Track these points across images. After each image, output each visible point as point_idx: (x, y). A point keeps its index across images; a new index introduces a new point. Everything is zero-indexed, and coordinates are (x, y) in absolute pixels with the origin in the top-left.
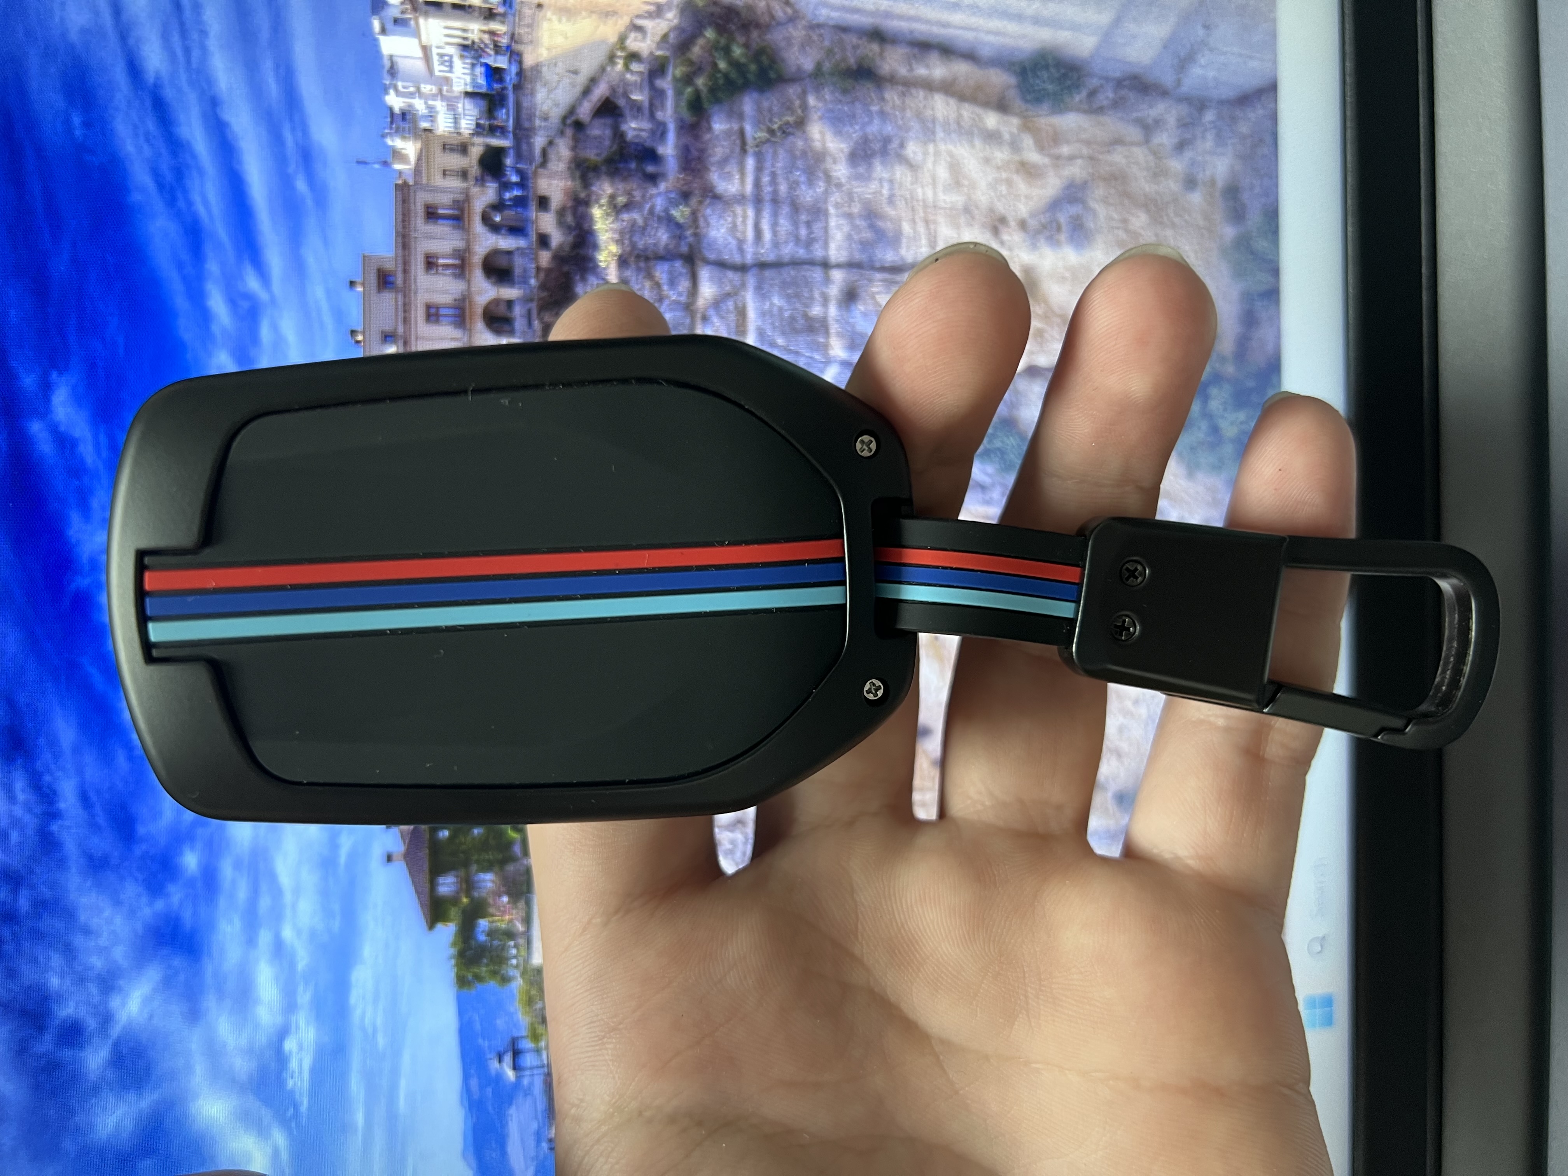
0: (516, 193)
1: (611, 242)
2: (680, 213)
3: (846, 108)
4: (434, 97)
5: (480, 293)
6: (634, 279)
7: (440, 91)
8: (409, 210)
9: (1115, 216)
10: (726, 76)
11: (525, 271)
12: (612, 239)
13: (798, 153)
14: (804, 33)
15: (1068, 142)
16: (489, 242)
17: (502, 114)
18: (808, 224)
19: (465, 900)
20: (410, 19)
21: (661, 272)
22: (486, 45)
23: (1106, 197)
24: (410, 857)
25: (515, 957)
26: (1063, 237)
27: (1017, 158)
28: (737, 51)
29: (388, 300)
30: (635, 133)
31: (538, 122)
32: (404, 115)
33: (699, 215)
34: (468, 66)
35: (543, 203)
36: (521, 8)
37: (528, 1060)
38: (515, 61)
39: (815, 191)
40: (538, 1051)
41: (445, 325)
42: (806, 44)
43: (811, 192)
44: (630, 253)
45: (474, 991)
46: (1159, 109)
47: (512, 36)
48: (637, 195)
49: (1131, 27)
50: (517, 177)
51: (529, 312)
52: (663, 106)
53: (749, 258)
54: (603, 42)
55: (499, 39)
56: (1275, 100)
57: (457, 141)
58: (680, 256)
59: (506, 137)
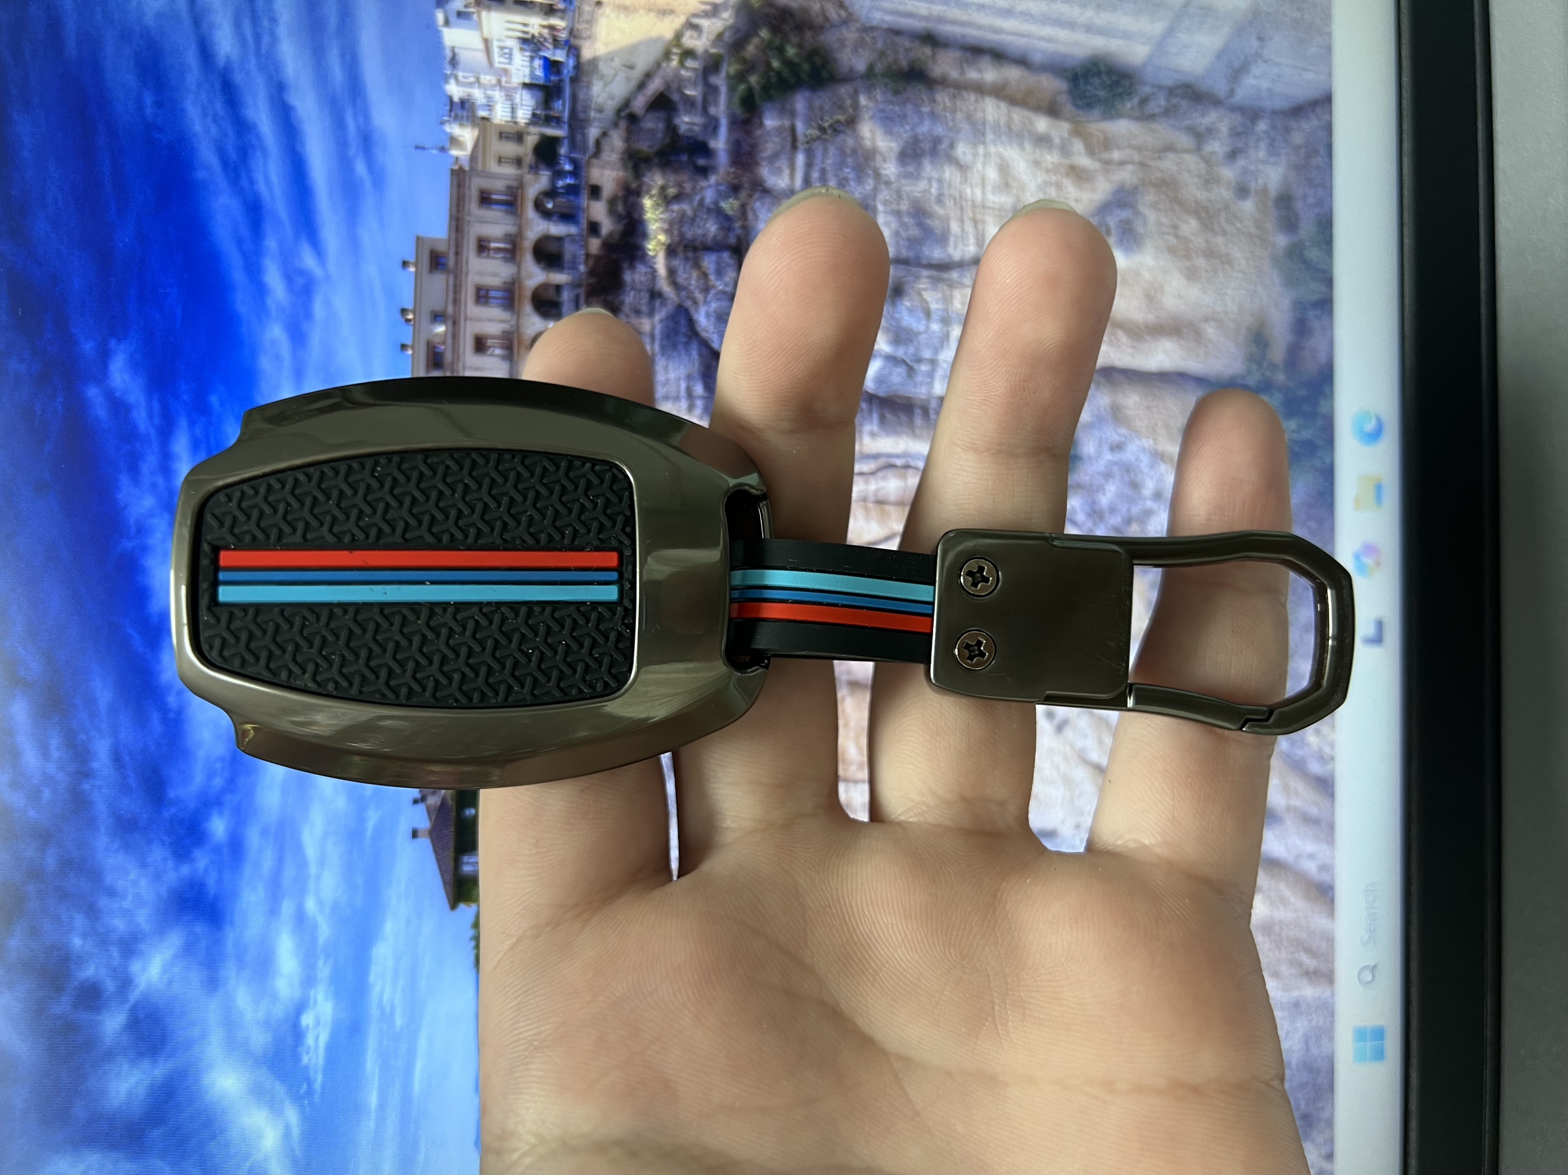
0: (569, 181)
1: (660, 232)
2: (729, 205)
3: (897, 108)
4: (493, 87)
5: (530, 277)
6: (681, 268)
7: (499, 82)
8: (464, 195)
9: (1165, 221)
10: (779, 74)
11: (575, 257)
12: (661, 229)
13: (848, 151)
14: (857, 35)
15: (1119, 148)
16: (540, 228)
17: (558, 105)
20: (473, 13)
21: (709, 262)
22: (545, 40)
23: (1157, 203)
24: (435, 834)
27: (1066, 161)
28: (791, 51)
29: (439, 282)
30: (688, 127)
31: (592, 114)
32: (463, 103)
33: (748, 208)
34: (527, 59)
35: (595, 191)
36: (581, 4)
38: (574, 55)
39: (865, 189)
41: (493, 307)
42: (860, 44)
43: (860, 189)
44: (679, 244)
46: (1211, 117)
47: (572, 32)
48: (688, 187)
49: (1183, 37)
50: (570, 165)
51: (577, 296)
52: (716, 103)
54: (659, 39)
55: (559, 34)
56: (1330, 112)
57: (513, 130)
58: (728, 248)
59: (561, 128)
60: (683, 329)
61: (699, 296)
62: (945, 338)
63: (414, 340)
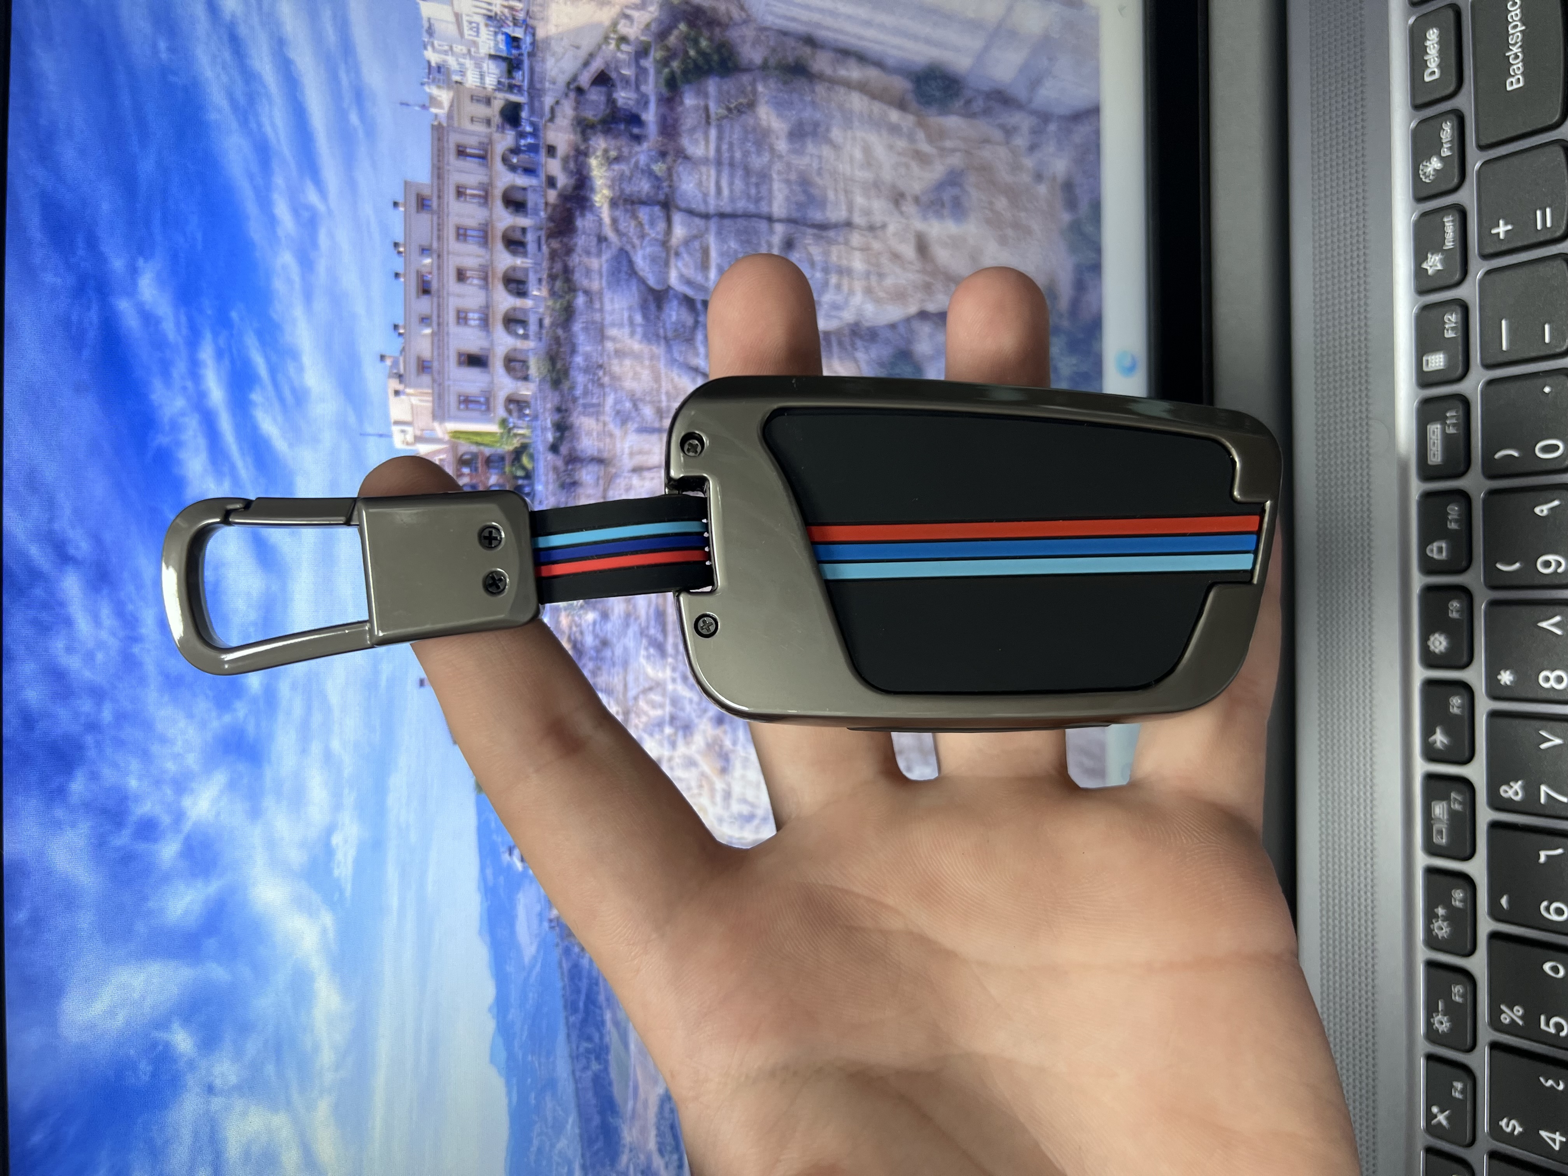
0: (530, 140)
1: (604, 187)
2: (659, 168)
3: (786, 96)
4: (464, 56)
5: (500, 220)
6: (622, 218)
7: (469, 51)
8: (443, 147)
9: (984, 198)
10: (695, 61)
11: (536, 204)
12: (605, 185)
13: (749, 129)
14: (754, 33)
15: (950, 138)
16: (507, 179)
17: (518, 75)
18: (757, 185)
21: (644, 213)
22: (506, 18)
23: (978, 184)
26: (946, 212)
27: (912, 147)
28: (704, 43)
29: (425, 220)
30: (624, 101)
31: (547, 85)
32: (439, 68)
33: (674, 171)
34: (492, 34)
35: (551, 151)
38: (530, 33)
39: (762, 160)
41: (471, 244)
42: (756, 42)
43: (759, 161)
44: (619, 197)
46: (1016, 118)
47: (528, 13)
48: (626, 151)
49: (996, 53)
50: (530, 127)
51: (539, 238)
52: (646, 82)
53: (712, 209)
54: (599, 24)
55: (517, 14)
56: (1098, 120)
57: (482, 94)
58: (658, 203)
59: (522, 95)
60: (625, 268)
61: (636, 241)
62: (826, 284)
63: (405, 270)
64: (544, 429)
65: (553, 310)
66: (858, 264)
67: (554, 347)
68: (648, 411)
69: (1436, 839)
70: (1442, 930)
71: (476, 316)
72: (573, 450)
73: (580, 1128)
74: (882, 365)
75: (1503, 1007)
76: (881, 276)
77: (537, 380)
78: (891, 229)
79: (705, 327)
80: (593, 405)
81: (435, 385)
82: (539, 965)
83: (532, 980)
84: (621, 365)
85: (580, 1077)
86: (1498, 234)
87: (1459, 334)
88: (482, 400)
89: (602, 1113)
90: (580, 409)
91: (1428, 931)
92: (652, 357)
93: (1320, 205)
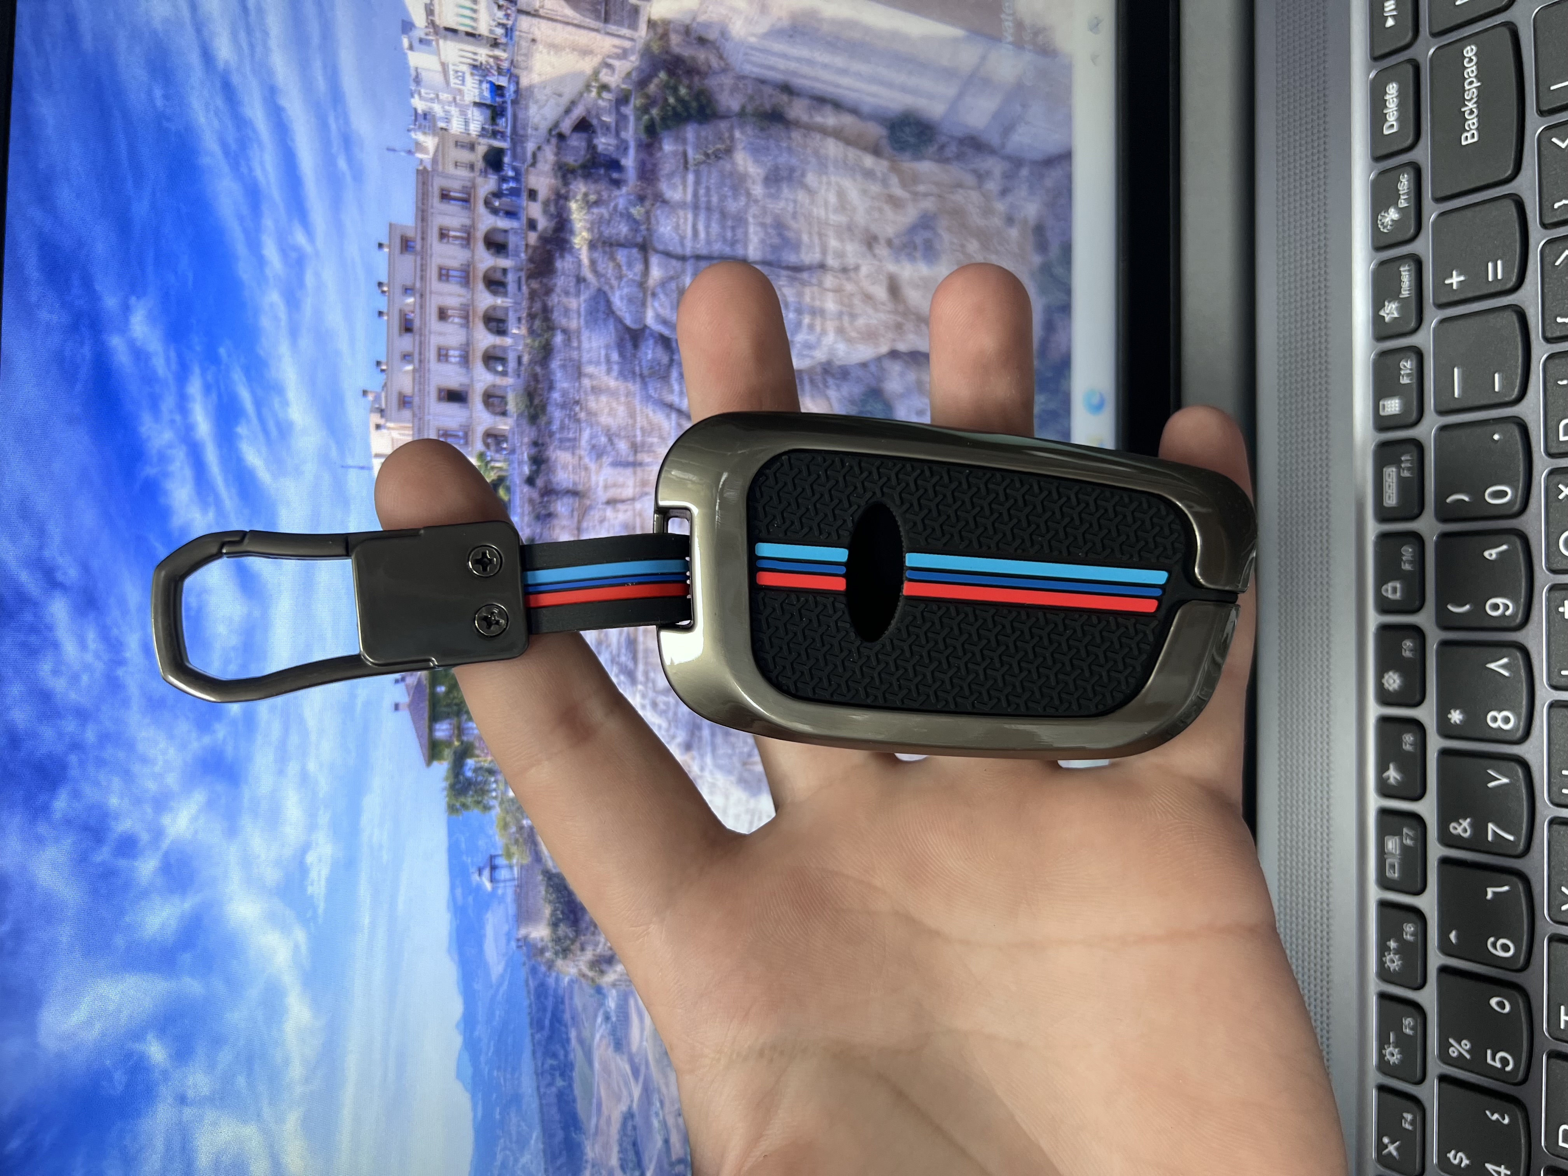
0: (512, 184)
1: (583, 230)
2: (637, 212)
3: (763, 142)
4: (449, 103)
5: (481, 261)
6: (601, 259)
7: (455, 99)
8: (428, 191)
9: (955, 241)
10: (674, 108)
11: (517, 246)
12: (585, 228)
13: (726, 174)
14: (733, 81)
15: (923, 183)
16: (490, 222)
17: (502, 122)
18: (733, 228)
19: (457, 743)
20: (432, 41)
21: (621, 255)
22: (491, 67)
23: (950, 227)
24: (413, 707)
25: (495, 790)
26: (918, 254)
27: (886, 192)
28: (683, 91)
29: (408, 261)
30: (604, 147)
31: (530, 131)
32: (425, 115)
33: (652, 215)
34: (477, 82)
35: (532, 195)
36: (519, 41)
37: (503, 874)
38: (514, 81)
39: (738, 204)
40: (511, 867)
41: (452, 284)
42: (734, 89)
43: (735, 205)
44: (598, 240)
45: (461, 818)
46: (989, 163)
47: (512, 62)
48: (605, 195)
49: (969, 100)
50: (512, 171)
51: (520, 278)
52: (626, 128)
53: (688, 251)
54: (582, 73)
55: (501, 63)
56: (1070, 165)
57: (467, 140)
58: (636, 245)
59: (505, 141)
60: (602, 307)
61: (614, 282)
62: (799, 324)
63: (388, 310)
64: (521, 463)
65: (531, 347)
66: (831, 305)
67: (532, 383)
68: (623, 446)
69: (1389, 874)
70: (1394, 963)
71: (457, 353)
72: (548, 482)
73: (544, 1143)
74: (853, 402)
75: (1451, 1041)
76: (853, 316)
77: (515, 415)
78: (864, 270)
79: (680, 365)
80: (569, 440)
81: (416, 420)
82: (506, 983)
83: (499, 997)
84: (597, 401)
85: (545, 1093)
86: (1452, 284)
87: (1414, 381)
88: (461, 434)
89: (566, 1128)
90: (556, 443)
91: (1381, 963)
92: (627, 395)
93: (1284, 251)
